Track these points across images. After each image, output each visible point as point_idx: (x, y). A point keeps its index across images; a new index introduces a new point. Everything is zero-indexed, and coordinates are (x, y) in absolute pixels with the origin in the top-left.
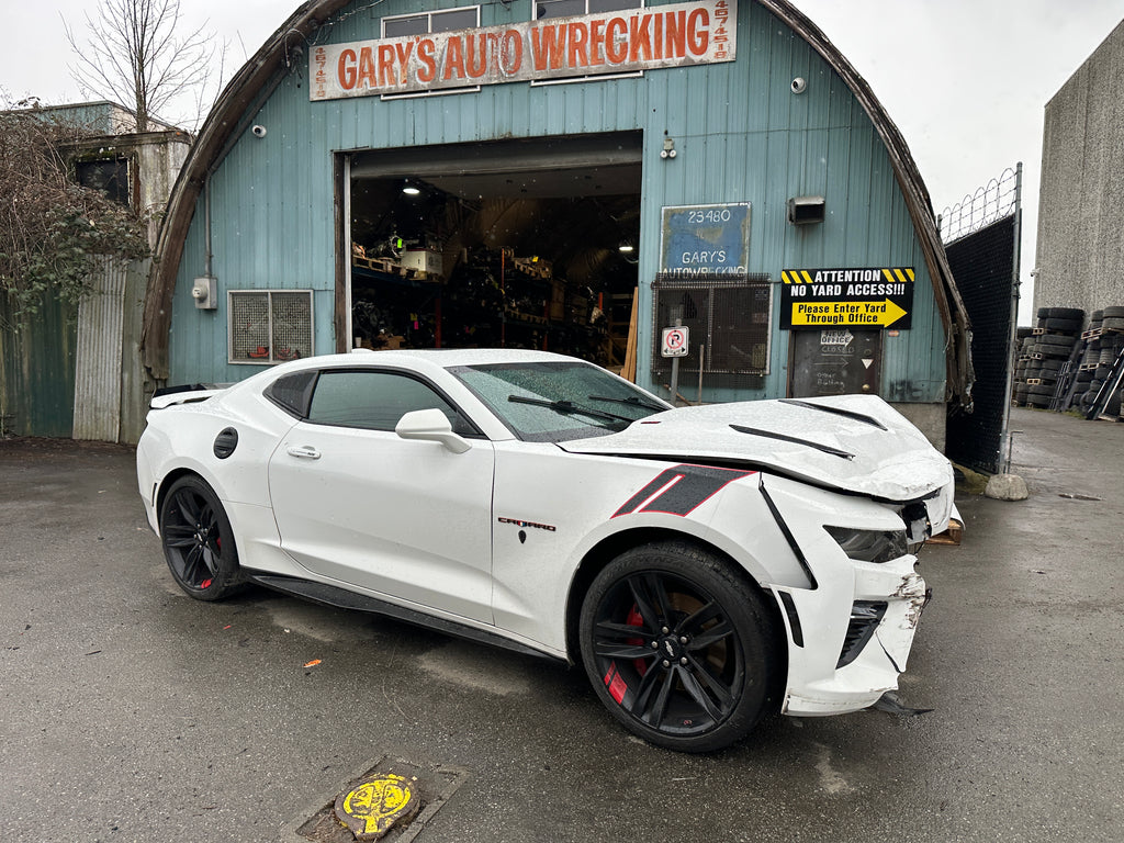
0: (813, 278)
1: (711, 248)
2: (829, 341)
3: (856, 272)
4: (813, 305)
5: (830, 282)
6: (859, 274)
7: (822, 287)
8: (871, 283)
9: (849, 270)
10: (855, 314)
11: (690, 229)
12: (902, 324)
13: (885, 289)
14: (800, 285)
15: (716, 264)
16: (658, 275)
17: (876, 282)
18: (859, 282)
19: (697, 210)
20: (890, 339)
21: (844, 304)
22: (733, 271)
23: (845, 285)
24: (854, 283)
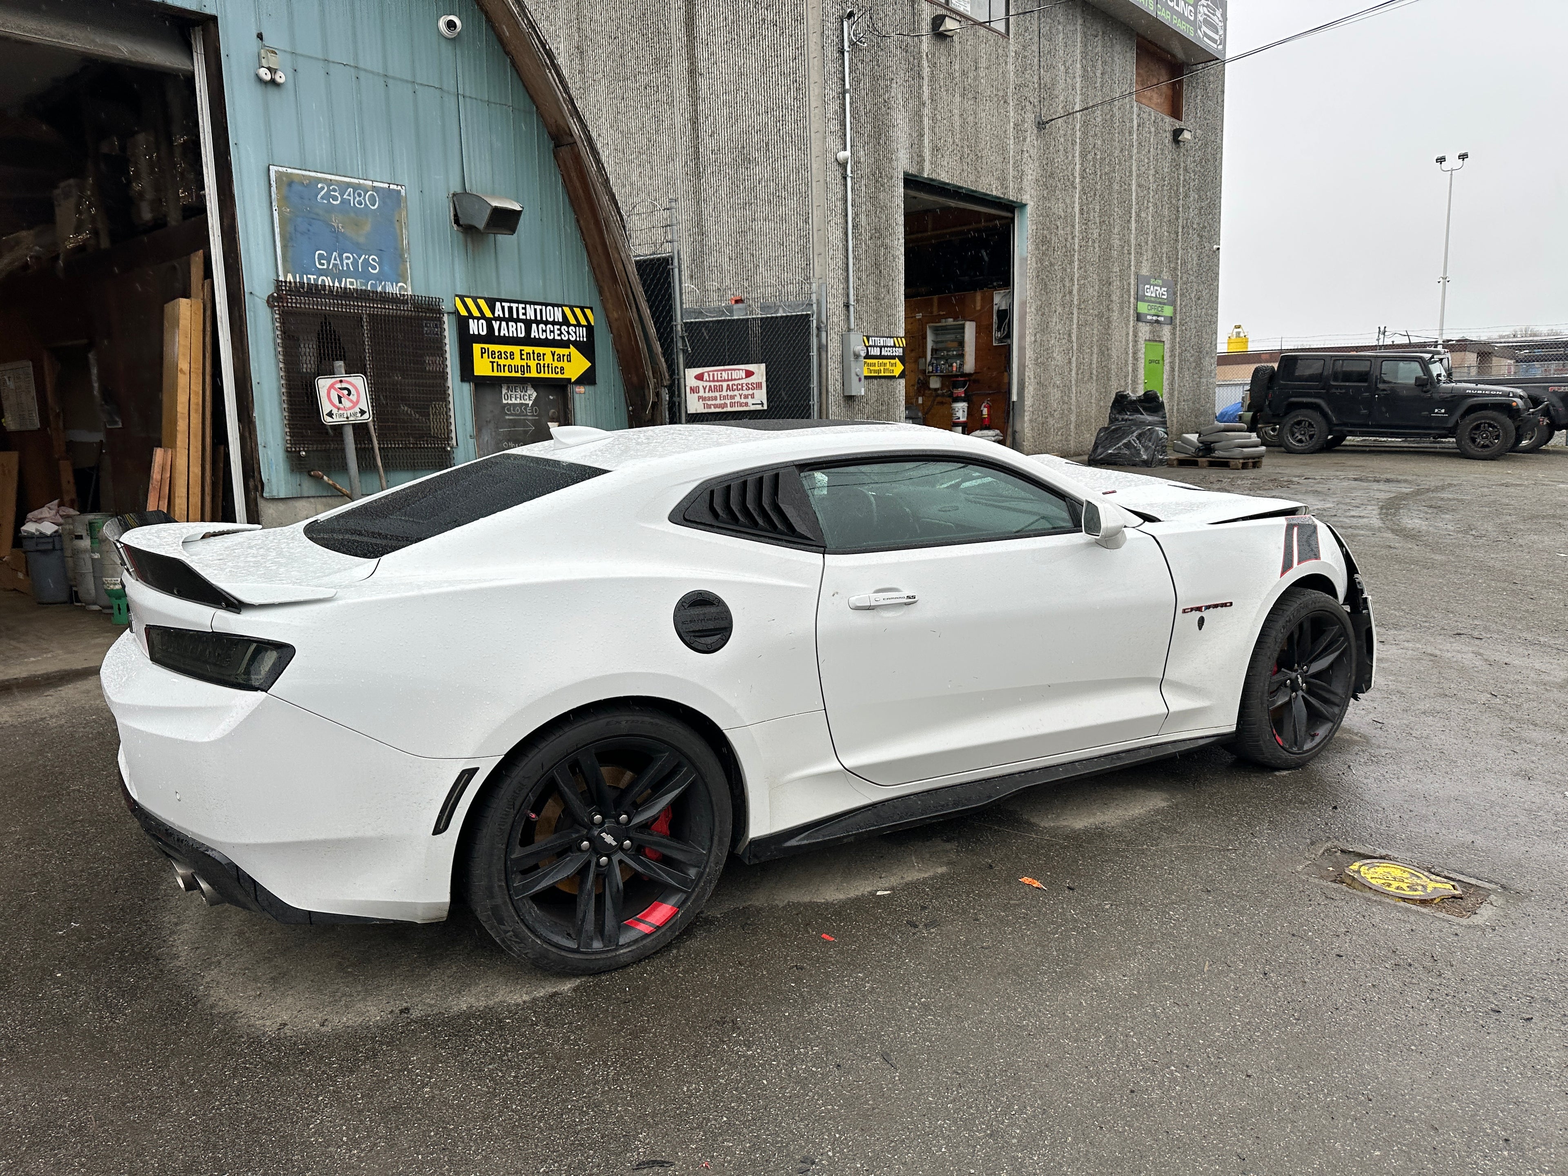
0: (492, 309)
1: (358, 249)
2: (512, 398)
3: (538, 307)
4: (496, 348)
5: (511, 319)
6: (541, 310)
7: (504, 324)
8: (554, 323)
9: (531, 303)
10: (542, 362)
11: (321, 212)
12: (587, 378)
13: (568, 333)
14: (478, 319)
15: (366, 276)
16: (278, 284)
17: (558, 323)
18: (541, 322)
19: (330, 183)
20: (577, 397)
21: (528, 349)
22: (392, 289)
23: (528, 324)
24: (538, 323)
